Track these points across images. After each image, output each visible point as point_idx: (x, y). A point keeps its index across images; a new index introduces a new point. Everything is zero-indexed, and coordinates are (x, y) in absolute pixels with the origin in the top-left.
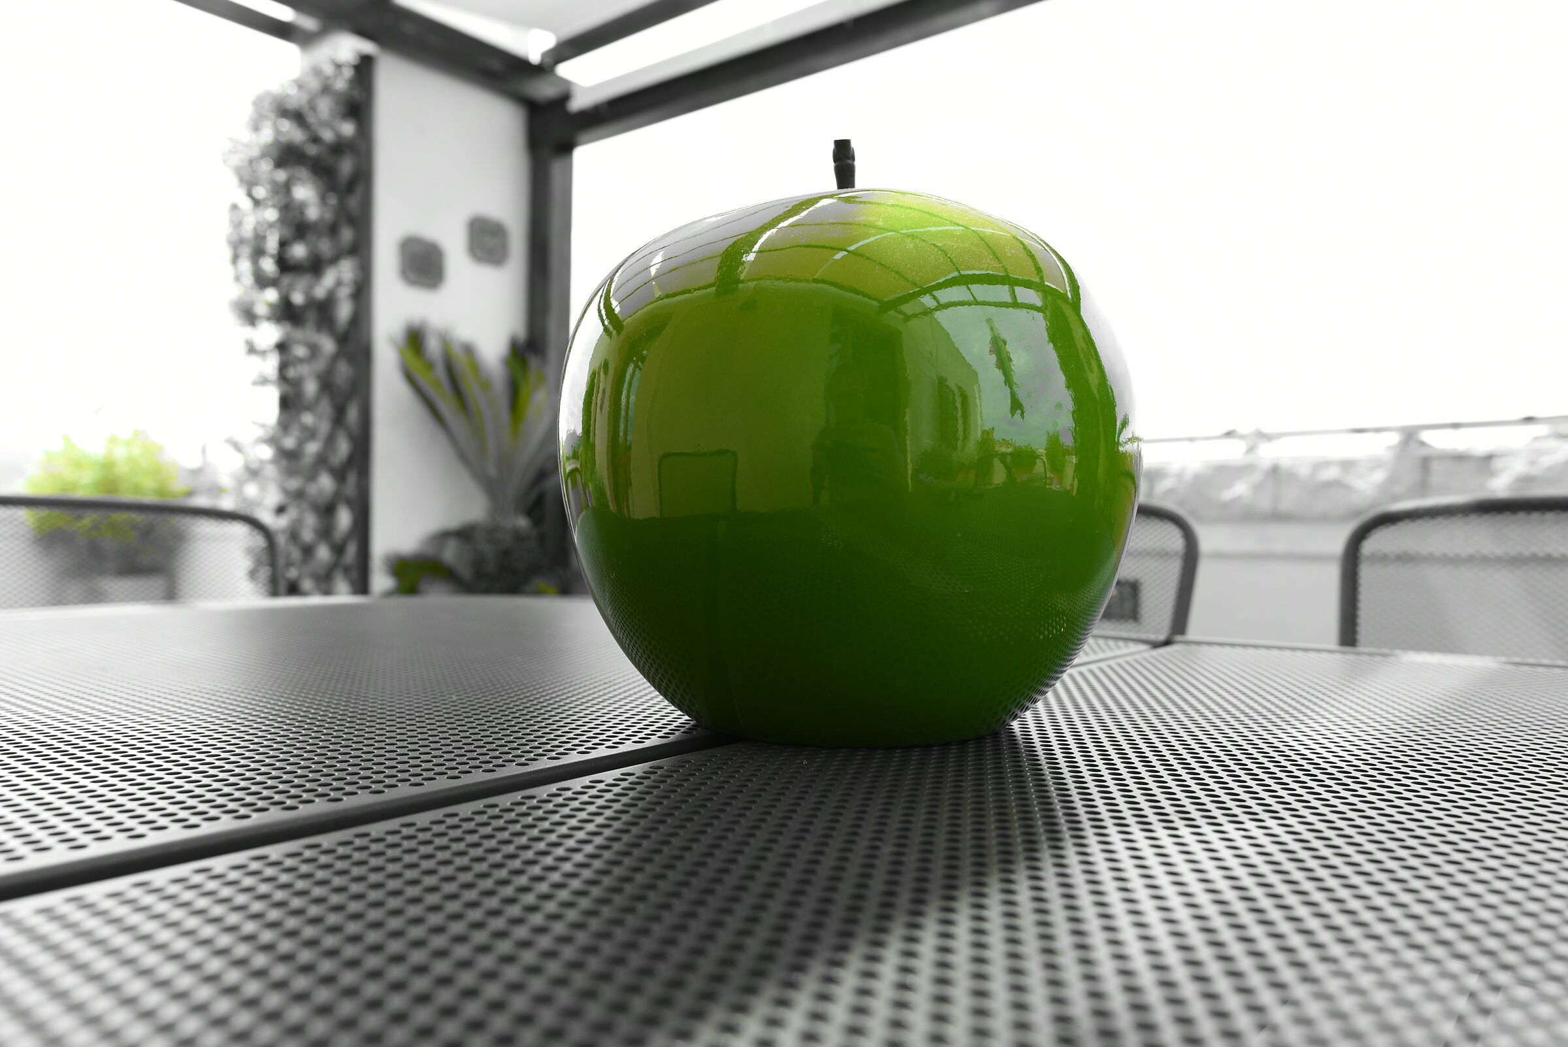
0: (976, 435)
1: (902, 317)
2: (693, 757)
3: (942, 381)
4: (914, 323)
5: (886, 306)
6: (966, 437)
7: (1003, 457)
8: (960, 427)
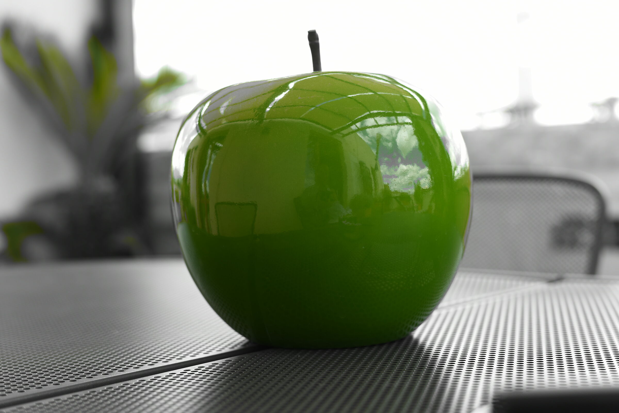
0: (381, 188)
1: (342, 135)
2: (246, 356)
3: (361, 164)
4: (347, 138)
5: (334, 132)
6: (376, 189)
7: (396, 198)
8: (373, 185)
